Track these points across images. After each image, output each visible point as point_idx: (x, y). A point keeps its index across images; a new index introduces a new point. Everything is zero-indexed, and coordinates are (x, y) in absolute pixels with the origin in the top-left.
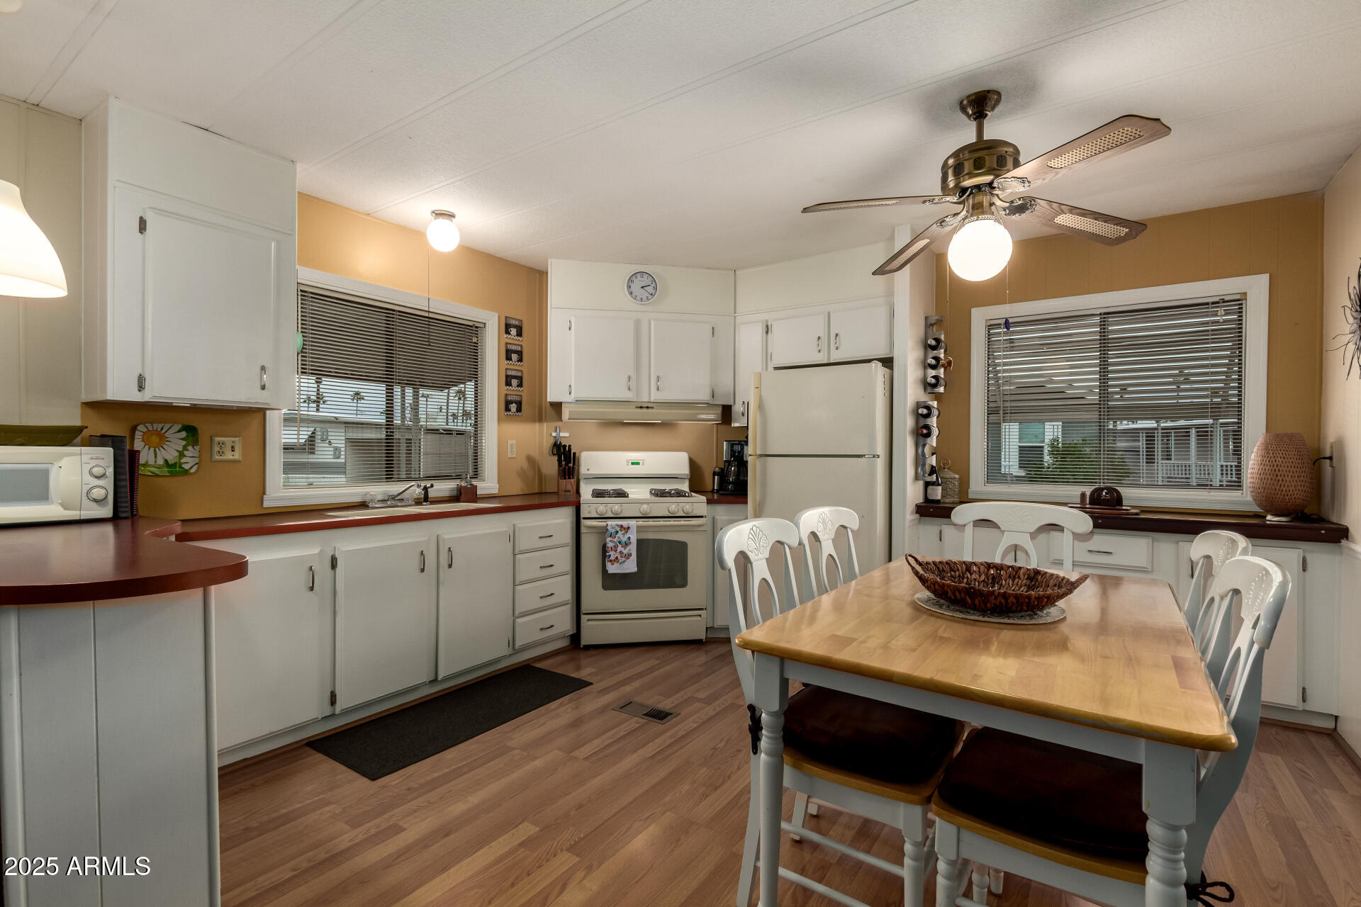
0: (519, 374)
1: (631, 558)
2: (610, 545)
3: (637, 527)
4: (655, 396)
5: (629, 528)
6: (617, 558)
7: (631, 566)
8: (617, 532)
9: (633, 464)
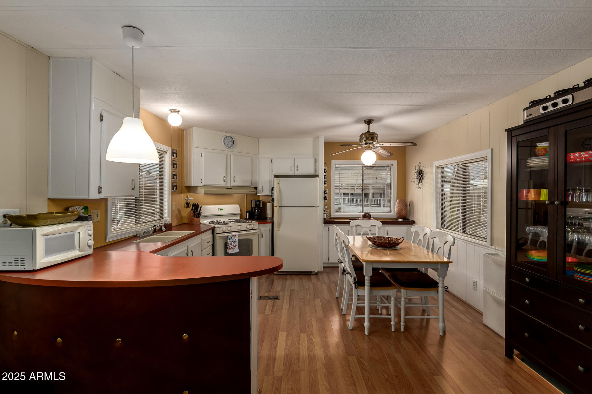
0: (176, 174)
1: (236, 247)
2: (229, 243)
3: (239, 235)
4: (233, 184)
5: (236, 235)
6: (232, 247)
7: (236, 250)
8: (232, 238)
9: (220, 210)
